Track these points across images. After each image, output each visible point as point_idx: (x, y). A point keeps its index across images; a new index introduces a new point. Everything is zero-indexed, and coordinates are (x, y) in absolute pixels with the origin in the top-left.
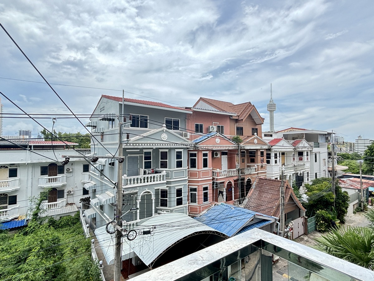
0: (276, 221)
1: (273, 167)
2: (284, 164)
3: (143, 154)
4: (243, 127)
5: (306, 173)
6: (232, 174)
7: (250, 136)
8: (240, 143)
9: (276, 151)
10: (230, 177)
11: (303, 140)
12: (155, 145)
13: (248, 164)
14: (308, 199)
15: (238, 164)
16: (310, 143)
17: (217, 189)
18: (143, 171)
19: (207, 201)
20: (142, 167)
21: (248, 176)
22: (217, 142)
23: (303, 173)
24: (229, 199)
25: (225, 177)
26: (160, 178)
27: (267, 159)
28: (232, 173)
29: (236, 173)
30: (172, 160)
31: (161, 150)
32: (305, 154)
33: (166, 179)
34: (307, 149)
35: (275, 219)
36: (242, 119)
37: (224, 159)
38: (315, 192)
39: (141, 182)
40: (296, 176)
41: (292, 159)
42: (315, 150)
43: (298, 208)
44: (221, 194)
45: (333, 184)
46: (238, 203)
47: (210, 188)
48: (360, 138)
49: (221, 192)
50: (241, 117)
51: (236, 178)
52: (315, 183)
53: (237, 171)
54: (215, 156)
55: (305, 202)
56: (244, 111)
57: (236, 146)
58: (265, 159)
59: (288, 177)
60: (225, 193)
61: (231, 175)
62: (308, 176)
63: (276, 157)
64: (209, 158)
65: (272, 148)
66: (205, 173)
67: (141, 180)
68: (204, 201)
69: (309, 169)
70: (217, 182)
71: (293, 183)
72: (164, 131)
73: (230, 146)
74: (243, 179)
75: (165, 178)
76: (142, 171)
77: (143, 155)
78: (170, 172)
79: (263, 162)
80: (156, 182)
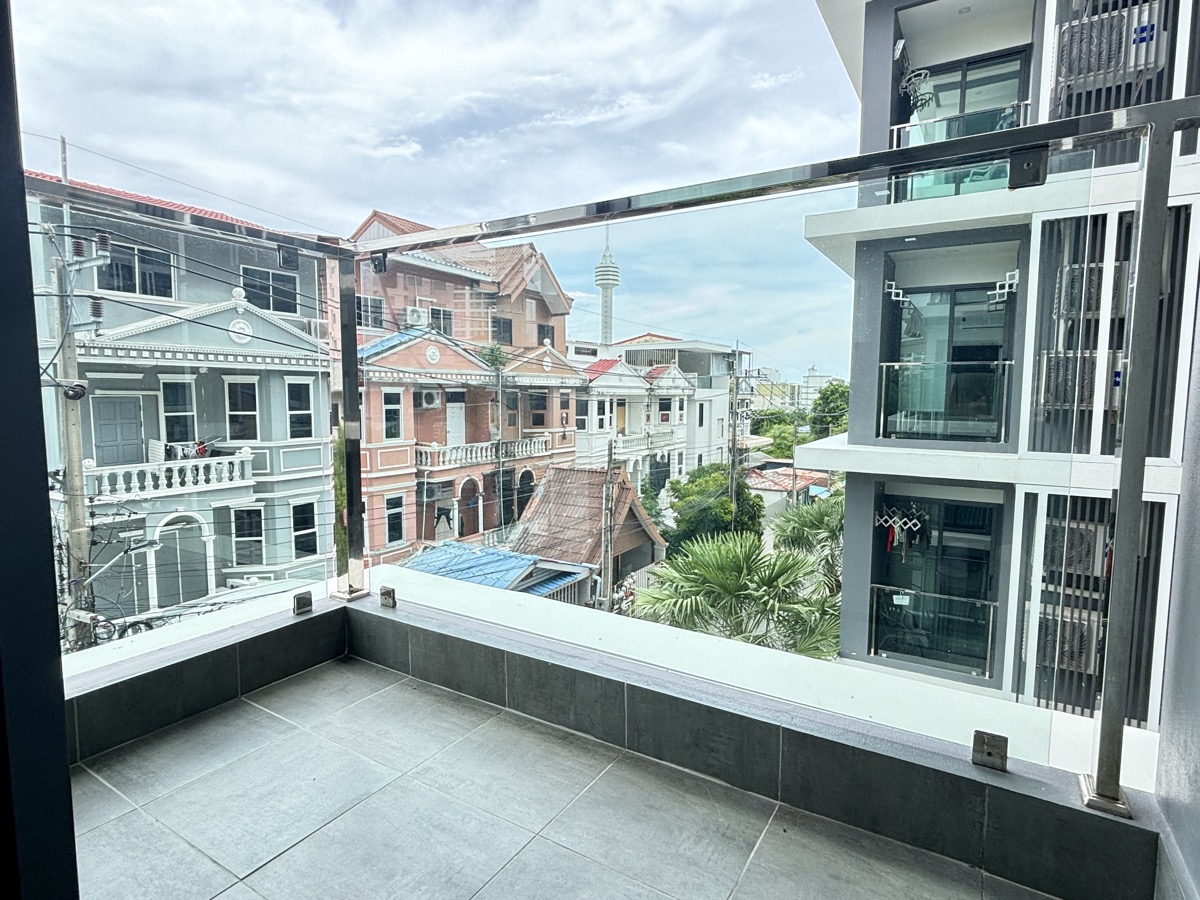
0: (591, 574)
1: (594, 437)
2: (622, 432)
3: (159, 390)
4: (511, 320)
5: (677, 454)
6: (479, 459)
7: (533, 348)
8: (501, 367)
9: (603, 395)
10: (472, 466)
11: (672, 366)
12: (207, 359)
13: (525, 431)
14: (676, 520)
15: (498, 428)
16: (690, 375)
17: (430, 505)
18: (163, 448)
19: (400, 538)
20: (155, 436)
21: (525, 463)
22: (429, 359)
23: (669, 455)
24: (468, 528)
25: (458, 466)
26: (231, 472)
27: (577, 415)
28: (479, 454)
29: (489, 453)
30: (276, 412)
31: (228, 379)
32: (675, 405)
33: (254, 475)
34: (679, 392)
35: (590, 569)
36: (509, 293)
37: (456, 413)
38: (691, 498)
39: (156, 486)
40: (651, 461)
41: (644, 418)
42: (701, 394)
43: (650, 539)
44: (443, 518)
45: (732, 477)
46: (496, 539)
47: (409, 499)
48: (812, 373)
49: (445, 512)
50: (506, 287)
51: (488, 470)
52: (693, 477)
53: (494, 450)
54: (425, 405)
55: (669, 530)
56: (515, 271)
57: (490, 376)
58: (573, 417)
59: (632, 464)
60: (455, 514)
61: (474, 460)
62: (680, 462)
63: (601, 410)
64: (405, 409)
65: (591, 385)
66: (391, 456)
67: (156, 478)
68: (390, 541)
69: (685, 445)
70: (431, 480)
71: (643, 480)
72: (241, 311)
73: (471, 375)
74: (510, 473)
75: (249, 470)
76: (158, 447)
77: (161, 395)
78: (267, 451)
79: (567, 423)
80: (214, 485)
